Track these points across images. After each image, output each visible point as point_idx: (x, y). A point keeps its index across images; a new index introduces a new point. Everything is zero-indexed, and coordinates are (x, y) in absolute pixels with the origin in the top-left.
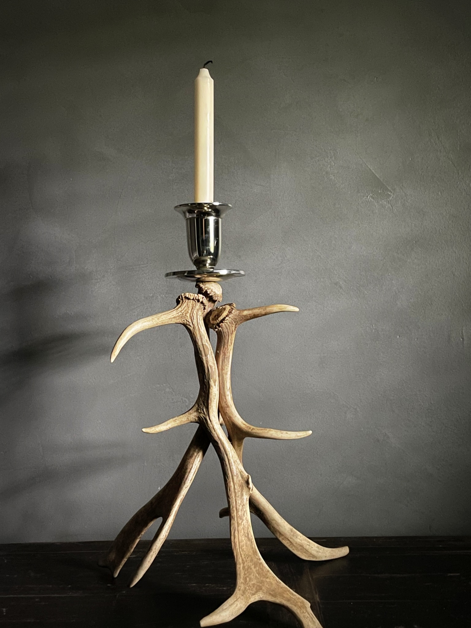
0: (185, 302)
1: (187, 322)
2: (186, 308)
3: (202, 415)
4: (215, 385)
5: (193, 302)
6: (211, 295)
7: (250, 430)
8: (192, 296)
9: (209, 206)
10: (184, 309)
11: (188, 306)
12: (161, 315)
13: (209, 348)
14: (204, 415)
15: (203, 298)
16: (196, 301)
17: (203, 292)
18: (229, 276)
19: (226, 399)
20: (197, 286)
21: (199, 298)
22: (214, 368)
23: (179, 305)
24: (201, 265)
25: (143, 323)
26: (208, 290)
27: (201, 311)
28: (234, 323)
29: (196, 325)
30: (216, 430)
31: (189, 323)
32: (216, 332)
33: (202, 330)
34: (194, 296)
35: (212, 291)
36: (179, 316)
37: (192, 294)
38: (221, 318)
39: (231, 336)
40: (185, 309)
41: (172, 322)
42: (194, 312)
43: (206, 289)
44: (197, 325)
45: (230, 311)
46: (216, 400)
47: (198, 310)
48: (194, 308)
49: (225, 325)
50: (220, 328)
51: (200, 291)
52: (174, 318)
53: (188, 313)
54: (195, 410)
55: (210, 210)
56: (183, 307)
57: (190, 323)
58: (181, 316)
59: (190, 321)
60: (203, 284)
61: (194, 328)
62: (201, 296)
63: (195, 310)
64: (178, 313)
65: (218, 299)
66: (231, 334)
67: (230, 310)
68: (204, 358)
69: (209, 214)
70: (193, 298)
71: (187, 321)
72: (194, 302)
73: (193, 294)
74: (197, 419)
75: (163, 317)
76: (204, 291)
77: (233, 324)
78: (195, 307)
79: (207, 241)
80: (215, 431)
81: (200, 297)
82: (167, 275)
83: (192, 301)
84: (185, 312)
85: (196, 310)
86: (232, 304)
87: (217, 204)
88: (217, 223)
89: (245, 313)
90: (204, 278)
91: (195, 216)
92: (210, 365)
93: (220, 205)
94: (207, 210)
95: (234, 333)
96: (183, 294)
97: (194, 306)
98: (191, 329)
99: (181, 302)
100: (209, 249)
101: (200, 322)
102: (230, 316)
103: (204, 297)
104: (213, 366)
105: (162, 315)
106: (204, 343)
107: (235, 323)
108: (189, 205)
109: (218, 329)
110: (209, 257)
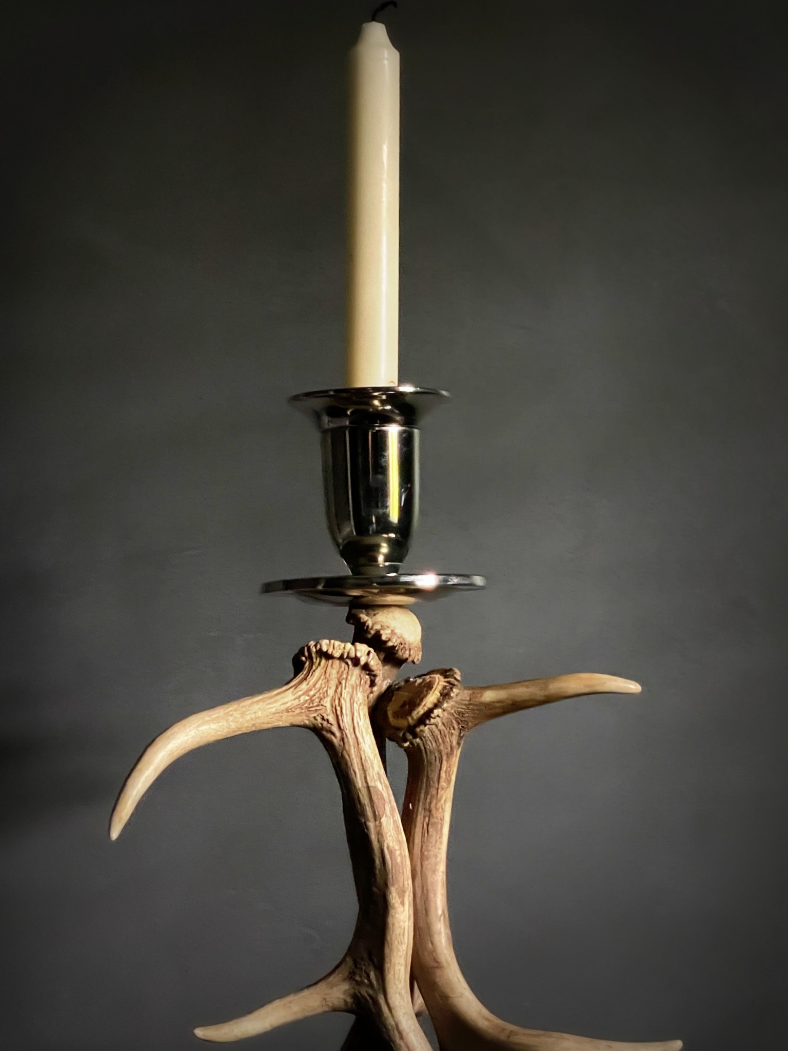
0: (319, 664)
1: (325, 723)
2: (319, 683)
3: (364, 991)
4: (403, 903)
5: (340, 667)
6: (390, 644)
7: (503, 1037)
8: (337, 647)
9: (384, 397)
10: (314, 686)
11: (328, 676)
12: (250, 701)
13: (385, 795)
14: (371, 992)
15: (369, 653)
16: (350, 663)
17: (369, 636)
18: (443, 590)
19: (432, 943)
20: (352, 618)
21: (359, 655)
23: (301, 676)
24: (362, 560)
25: (199, 726)
26: (382, 632)
27: (364, 691)
28: (456, 727)
29: (349, 732)
30: (404, 1034)
31: (329, 725)
32: (405, 750)
33: (367, 746)
34: (344, 648)
35: (393, 633)
36: (300, 706)
37: (337, 643)
38: (421, 710)
39: (447, 761)
40: (318, 686)
41: (281, 724)
42: (345, 694)
43: (378, 627)
44: (352, 730)
45: (446, 691)
46: (404, 947)
47: (354, 688)
48: (343, 682)
49: (432, 732)
50: (418, 740)
51: (361, 634)
52: (287, 711)
53: (328, 696)
54: (347, 974)
55: (388, 407)
56: (312, 680)
57: (331, 724)
58: (306, 705)
59: (332, 719)
60: (368, 615)
61: (343, 739)
62: (362, 650)
63: (345, 687)
64: (300, 697)
65: (410, 655)
66: (448, 757)
67: (445, 687)
68: (371, 825)
69: (386, 419)
70: (342, 656)
71: (323, 719)
72: (343, 665)
73: (342, 642)
74: (349, 1000)
75: (256, 707)
76: (373, 632)
77: (454, 728)
78: (347, 679)
79: (381, 493)
80: (402, 1037)
81: (360, 651)
82: (268, 588)
83: (337, 662)
84: (317, 695)
85: (349, 689)
86: (451, 670)
87: (408, 389)
88: (406, 442)
89: (489, 696)
90: (370, 598)
91: (347, 423)
92: (388, 848)
93: (416, 393)
94: (381, 408)
95: (458, 753)
96: (312, 643)
97: (344, 676)
98: (336, 741)
99: (306, 666)
100: (386, 516)
101: (361, 723)
102: (445, 705)
103: (372, 650)
104: (397, 848)
105: (253, 703)
106: (371, 784)
107: (459, 724)
108: (332, 393)
109: (411, 743)
110: (385, 536)
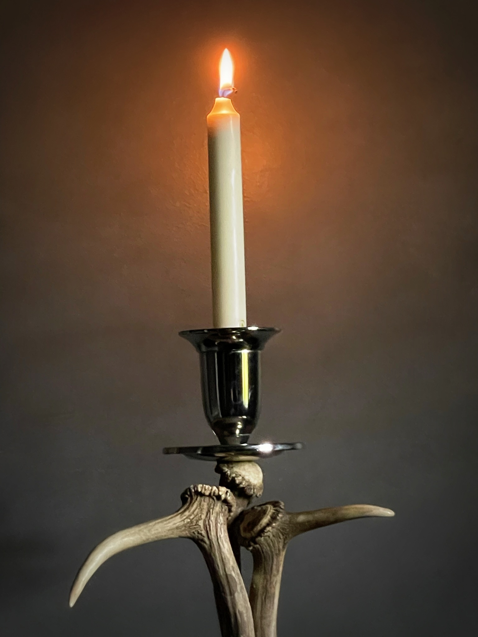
0: (196, 499)
1: (200, 536)
2: (197, 510)
5: (209, 501)
6: (241, 486)
8: (207, 489)
9: (239, 334)
10: (193, 513)
11: (202, 506)
12: (153, 523)
13: (238, 580)
15: (227, 492)
16: (215, 498)
17: (228, 482)
20: (218, 470)
21: (220, 493)
22: (247, 616)
23: (186, 506)
24: (227, 434)
25: (123, 538)
26: (236, 478)
27: (224, 516)
29: (214, 541)
31: (202, 537)
32: (251, 551)
33: (226, 549)
34: (212, 490)
35: (243, 479)
36: (185, 526)
37: (207, 486)
38: (258, 528)
39: (277, 559)
40: (195, 513)
41: (173, 536)
42: (212, 518)
43: (234, 475)
44: (216, 540)
45: (274, 516)
47: (218, 514)
48: (211, 510)
49: (266, 540)
50: (258, 546)
51: (223, 480)
52: (177, 528)
53: (201, 519)
55: (242, 340)
56: (192, 509)
57: (204, 537)
58: (188, 525)
59: (204, 533)
60: (228, 467)
61: (211, 546)
63: (212, 514)
64: (184, 520)
65: (254, 492)
66: (277, 556)
67: (274, 513)
68: (228, 597)
69: (240, 346)
70: (210, 494)
71: (199, 533)
72: (211, 500)
73: (210, 485)
75: (158, 526)
76: (230, 478)
77: (280, 538)
81: (222, 491)
82: (167, 451)
83: (207, 498)
84: (195, 519)
85: (214, 515)
86: (278, 502)
87: (253, 328)
88: (253, 359)
89: (302, 518)
90: (229, 458)
93: (259, 330)
94: (237, 340)
95: (283, 553)
96: (192, 487)
97: (212, 507)
98: (207, 547)
99: (189, 500)
101: (222, 535)
102: (274, 524)
103: (229, 491)
104: (244, 612)
106: (228, 573)
107: (283, 535)
108: (206, 331)
109: (254, 547)
110: (240, 418)
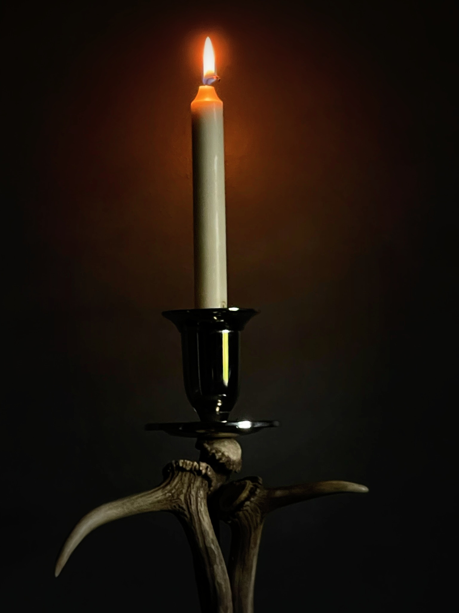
0: (178, 474)
1: (181, 510)
2: (178, 485)
5: (190, 476)
6: (221, 462)
8: (188, 464)
9: (220, 314)
11: (183, 481)
12: (136, 497)
13: (217, 552)
15: (207, 468)
16: (196, 473)
17: (208, 458)
18: (253, 430)
20: (200, 446)
21: (201, 468)
22: (225, 588)
23: (167, 481)
24: (207, 411)
26: (216, 454)
27: (204, 490)
32: (229, 525)
34: (193, 465)
35: (223, 454)
36: (166, 499)
37: (188, 462)
38: (238, 502)
39: (255, 532)
40: (176, 487)
41: (155, 510)
42: (193, 492)
43: (214, 451)
44: (196, 513)
45: (253, 491)
47: (198, 489)
48: (192, 485)
49: (244, 514)
50: (236, 519)
51: (204, 456)
52: (158, 502)
53: (182, 493)
55: (222, 321)
56: (173, 483)
57: (184, 510)
58: (169, 499)
59: (184, 506)
60: (208, 444)
61: (191, 519)
63: (193, 488)
64: (165, 494)
65: (233, 468)
66: (255, 529)
67: (252, 488)
68: (207, 569)
69: (221, 327)
70: (191, 469)
71: (180, 507)
72: (192, 475)
73: (191, 461)
75: (140, 500)
76: (211, 454)
77: (258, 513)
78: (194, 483)
81: (202, 466)
82: (149, 428)
83: (188, 474)
84: (176, 493)
85: (195, 489)
86: (257, 477)
87: (233, 309)
89: (279, 493)
90: (210, 434)
91: (197, 329)
93: (239, 311)
95: (261, 527)
96: (173, 462)
97: (193, 481)
98: (187, 520)
99: (171, 475)
101: (202, 509)
102: (252, 499)
103: (209, 467)
104: (223, 583)
105: (138, 498)
106: (208, 545)
107: (261, 510)
108: (188, 312)
109: (233, 521)
110: (220, 396)
